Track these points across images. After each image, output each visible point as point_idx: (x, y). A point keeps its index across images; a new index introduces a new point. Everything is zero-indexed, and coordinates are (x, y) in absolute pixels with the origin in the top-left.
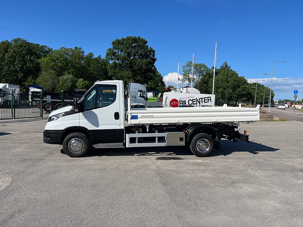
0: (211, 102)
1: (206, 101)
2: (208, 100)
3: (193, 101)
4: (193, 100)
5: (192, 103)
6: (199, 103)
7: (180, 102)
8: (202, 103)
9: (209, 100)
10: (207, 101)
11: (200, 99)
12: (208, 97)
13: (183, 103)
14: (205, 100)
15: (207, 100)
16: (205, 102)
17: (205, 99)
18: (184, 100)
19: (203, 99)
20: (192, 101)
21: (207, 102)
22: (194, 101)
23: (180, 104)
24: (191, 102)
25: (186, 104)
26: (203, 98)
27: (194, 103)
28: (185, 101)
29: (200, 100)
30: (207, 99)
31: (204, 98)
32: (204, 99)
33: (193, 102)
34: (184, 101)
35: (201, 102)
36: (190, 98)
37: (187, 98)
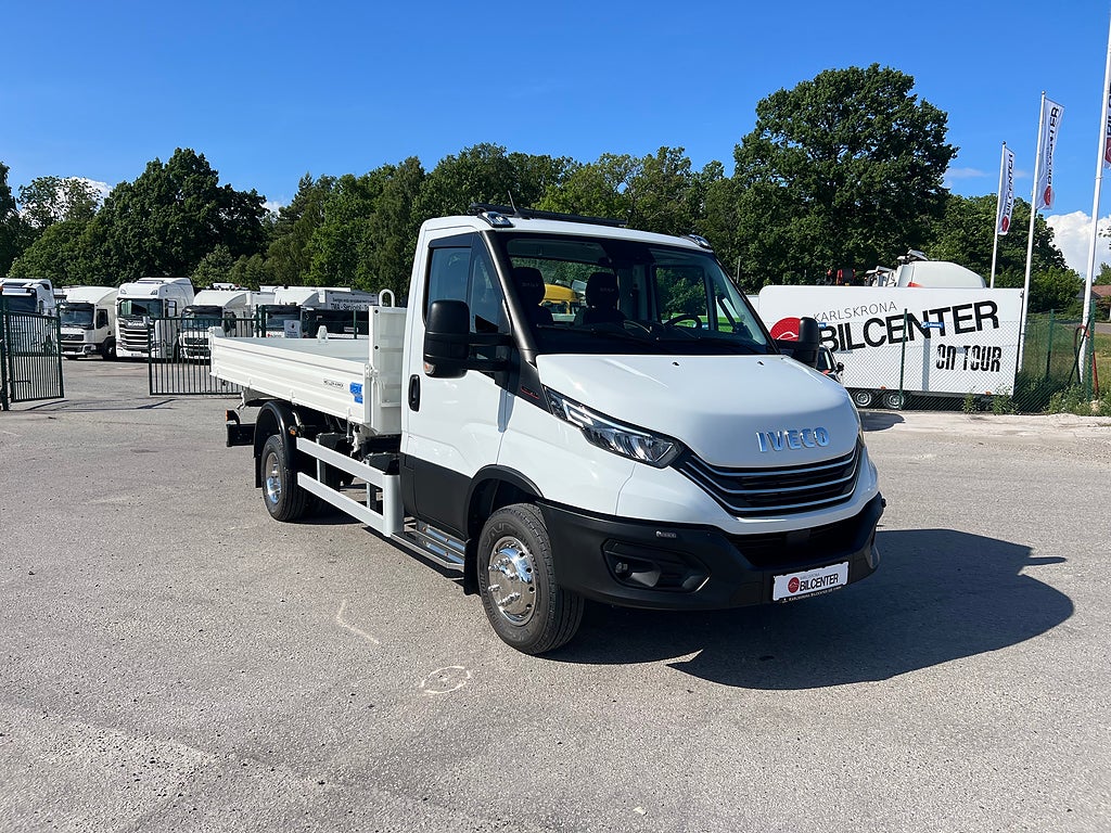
0: (996, 325)
1: (963, 325)
2: (979, 317)
3: (889, 325)
4: (889, 319)
5: (883, 338)
6: (926, 333)
7: (820, 331)
8: (943, 333)
9: (986, 316)
10: (972, 323)
11: (932, 312)
12: (978, 306)
13: (837, 337)
14: (957, 319)
15: (970, 317)
16: (958, 331)
17: (961, 313)
18: (843, 322)
19: (948, 317)
20: (882, 324)
21: (972, 329)
22: (895, 323)
24: (877, 332)
25: (850, 342)
26: (948, 309)
27: (897, 334)
28: (847, 325)
29: (934, 318)
30: (971, 311)
31: (956, 309)
32: (955, 314)
33: (891, 330)
34: (840, 326)
35: (935, 332)
36: (874, 309)
37: (859, 311)
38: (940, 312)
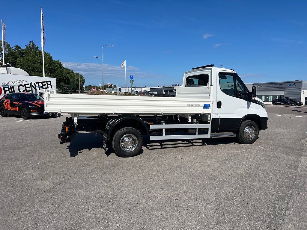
1: (44, 87)
4: (25, 85)
5: (24, 90)
6: (35, 89)
7: (4, 88)
8: (40, 89)
9: (49, 85)
10: (46, 86)
11: (36, 83)
13: (10, 90)
17: (44, 84)
18: (11, 85)
20: (23, 86)
22: (27, 86)
23: (5, 91)
24: (22, 89)
25: (14, 92)
26: (40, 83)
27: (28, 89)
28: (13, 86)
29: (37, 85)
30: (46, 83)
31: (42, 82)
32: (42, 84)
33: (26, 88)
34: (11, 87)
35: (38, 89)
36: (20, 82)
37: (16, 82)
38: (38, 83)
